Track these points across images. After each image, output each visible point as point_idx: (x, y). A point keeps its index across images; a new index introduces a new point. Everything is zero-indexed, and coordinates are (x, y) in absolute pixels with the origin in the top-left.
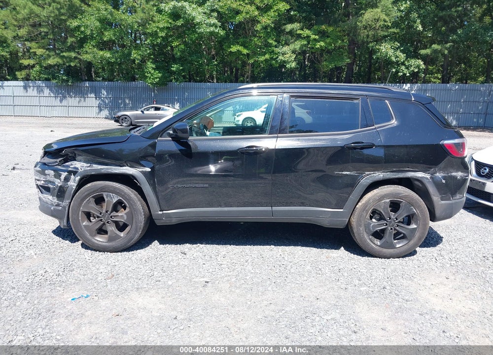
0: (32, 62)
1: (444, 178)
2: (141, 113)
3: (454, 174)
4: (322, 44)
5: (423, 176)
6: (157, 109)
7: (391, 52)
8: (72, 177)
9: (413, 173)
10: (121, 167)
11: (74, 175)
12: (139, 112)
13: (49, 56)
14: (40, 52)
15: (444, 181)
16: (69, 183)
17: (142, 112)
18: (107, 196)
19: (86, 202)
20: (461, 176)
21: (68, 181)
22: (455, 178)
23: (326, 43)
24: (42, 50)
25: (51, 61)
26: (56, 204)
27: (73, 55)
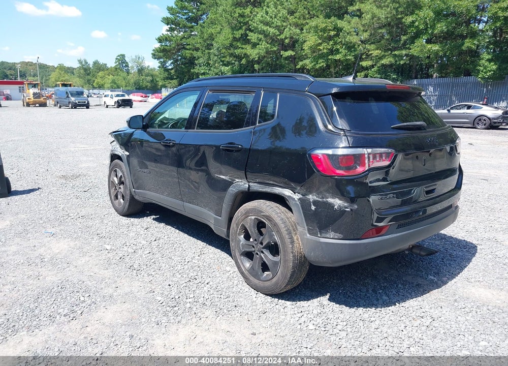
0: (369, 63)
1: (315, 203)
2: (447, 112)
3: (330, 200)
5: (290, 195)
6: (469, 107)
9: (280, 189)
12: (446, 111)
13: (384, 56)
14: (376, 53)
15: (313, 208)
17: (449, 111)
20: (339, 206)
22: (331, 206)
24: (378, 51)
25: (385, 61)
27: (404, 52)
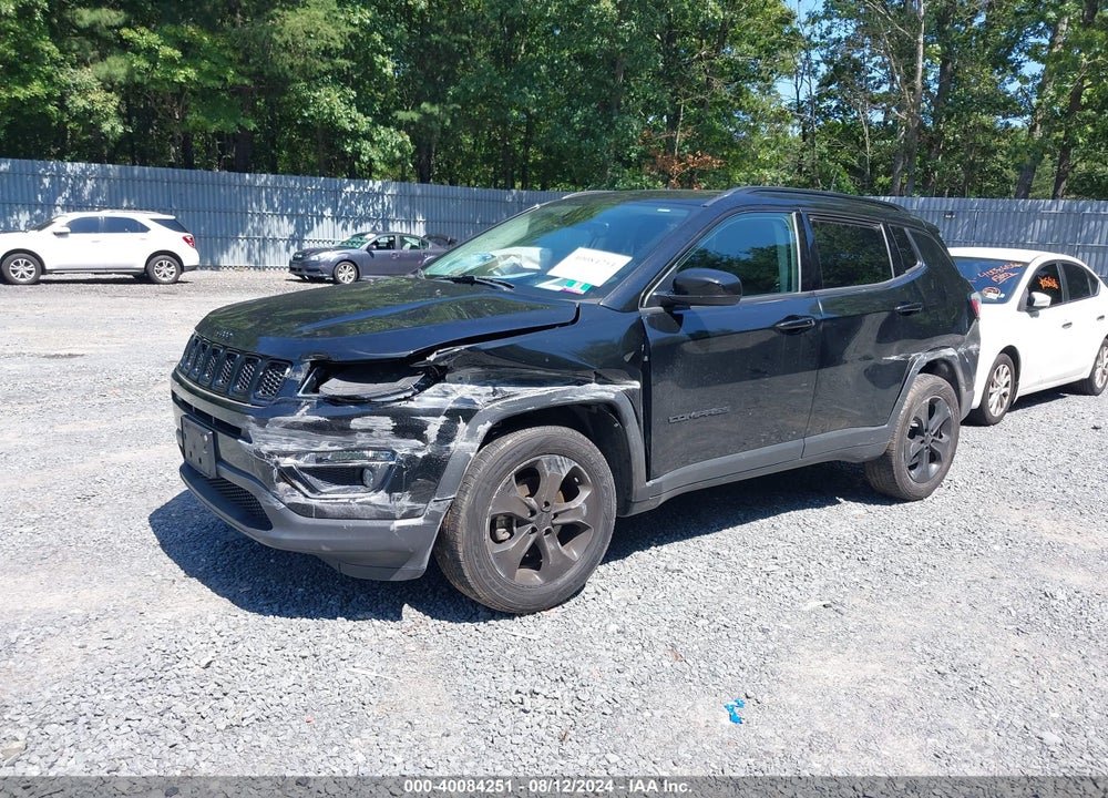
4: (192, 73)
5: (953, 353)
7: (340, 109)
8: (462, 425)
10: (579, 385)
11: (467, 420)
16: (452, 445)
18: (549, 464)
19: (503, 489)
21: (451, 439)
23: (200, 71)
26: (405, 510)
